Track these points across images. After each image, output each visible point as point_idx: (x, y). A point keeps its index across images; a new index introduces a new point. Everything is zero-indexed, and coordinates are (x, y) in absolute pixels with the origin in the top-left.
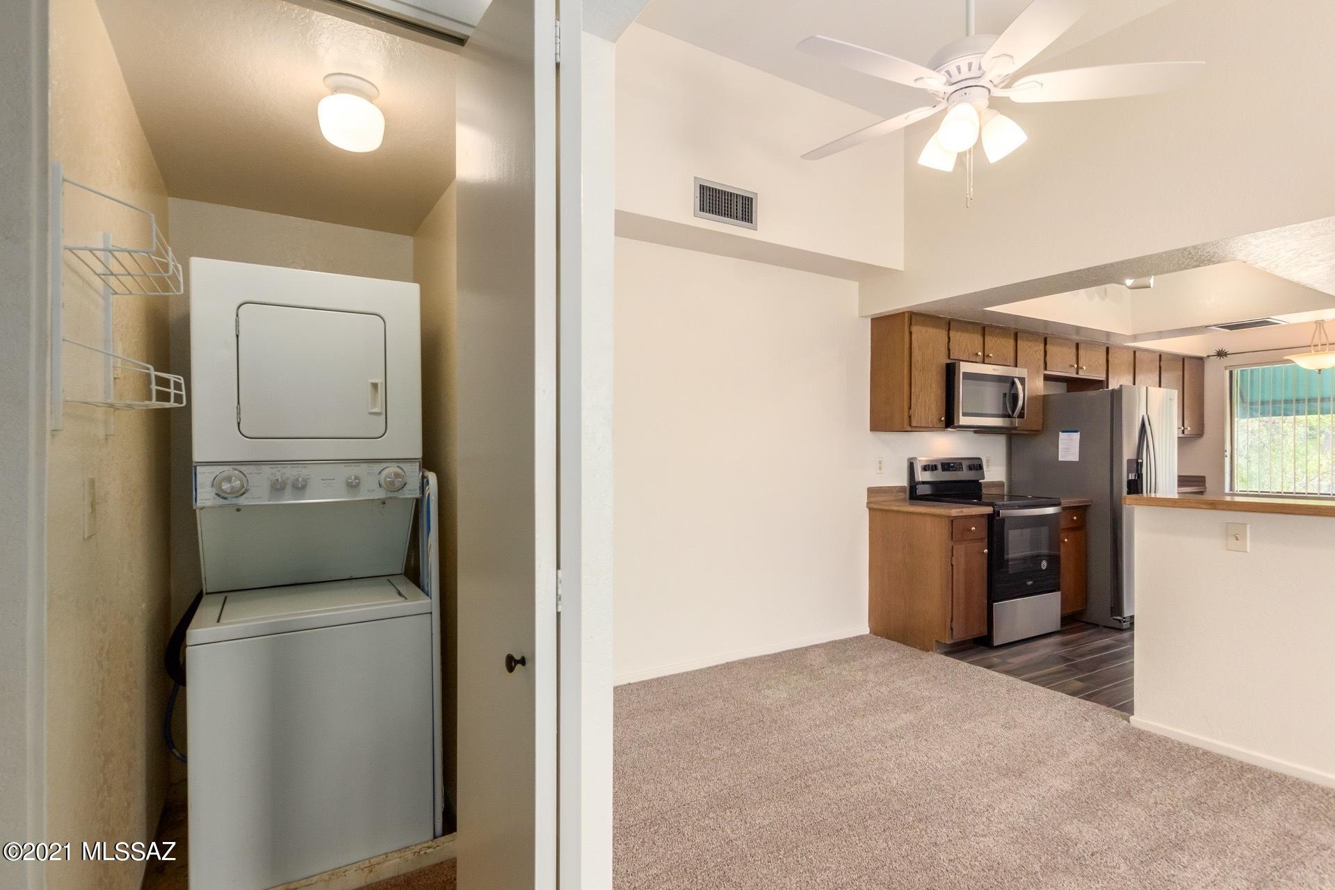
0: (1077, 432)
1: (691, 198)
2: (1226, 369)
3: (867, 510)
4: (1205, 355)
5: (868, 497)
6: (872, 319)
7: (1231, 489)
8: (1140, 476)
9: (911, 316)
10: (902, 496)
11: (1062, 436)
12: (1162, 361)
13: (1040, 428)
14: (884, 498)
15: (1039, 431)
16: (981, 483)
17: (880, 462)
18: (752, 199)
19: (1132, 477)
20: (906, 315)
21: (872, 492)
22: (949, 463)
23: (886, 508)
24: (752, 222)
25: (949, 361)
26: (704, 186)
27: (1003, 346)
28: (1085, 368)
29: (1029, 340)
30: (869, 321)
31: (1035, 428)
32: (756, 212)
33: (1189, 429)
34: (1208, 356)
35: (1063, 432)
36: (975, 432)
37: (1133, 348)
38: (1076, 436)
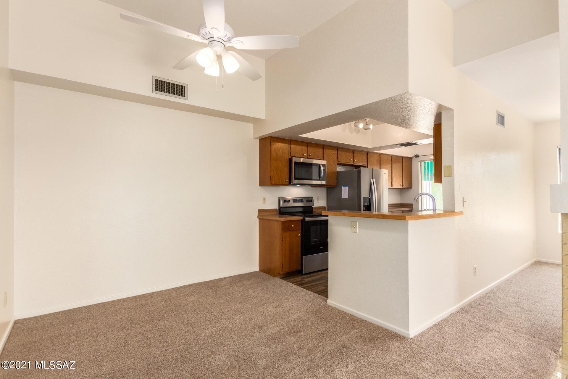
0: (347, 186)
1: (151, 85)
2: (419, 162)
3: (258, 220)
4: (412, 157)
5: (258, 214)
6: (260, 140)
7: (421, 209)
8: (370, 204)
9: (271, 138)
10: (275, 213)
11: (343, 188)
12: (393, 159)
13: (335, 184)
14: (266, 214)
15: (335, 186)
16: (313, 207)
17: (264, 199)
18: (184, 87)
19: (366, 204)
20: (269, 138)
21: (260, 211)
22: (297, 199)
23: (265, 218)
24: (185, 97)
25: (291, 157)
26: (158, 80)
27: (317, 151)
28: (356, 161)
29: (330, 149)
30: (258, 141)
31: (333, 185)
32: (187, 92)
33: (405, 185)
34: (413, 157)
35: (343, 186)
36: (311, 186)
37: (379, 153)
38: (347, 188)
